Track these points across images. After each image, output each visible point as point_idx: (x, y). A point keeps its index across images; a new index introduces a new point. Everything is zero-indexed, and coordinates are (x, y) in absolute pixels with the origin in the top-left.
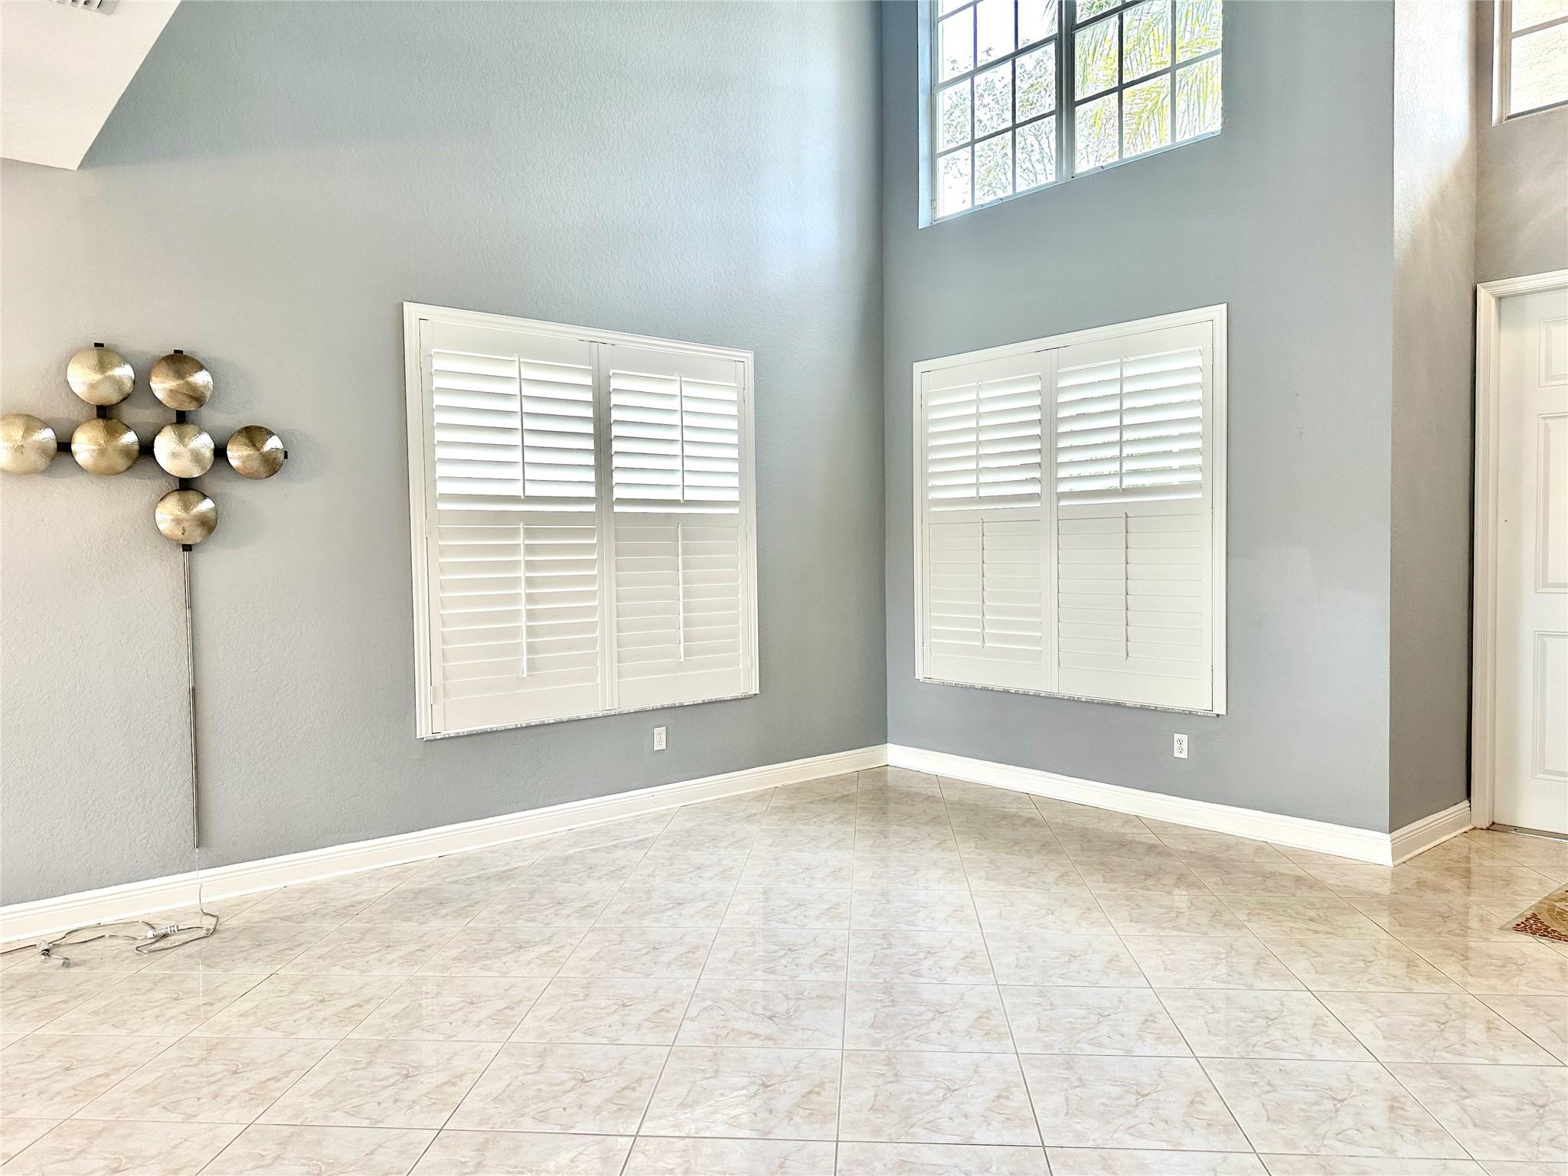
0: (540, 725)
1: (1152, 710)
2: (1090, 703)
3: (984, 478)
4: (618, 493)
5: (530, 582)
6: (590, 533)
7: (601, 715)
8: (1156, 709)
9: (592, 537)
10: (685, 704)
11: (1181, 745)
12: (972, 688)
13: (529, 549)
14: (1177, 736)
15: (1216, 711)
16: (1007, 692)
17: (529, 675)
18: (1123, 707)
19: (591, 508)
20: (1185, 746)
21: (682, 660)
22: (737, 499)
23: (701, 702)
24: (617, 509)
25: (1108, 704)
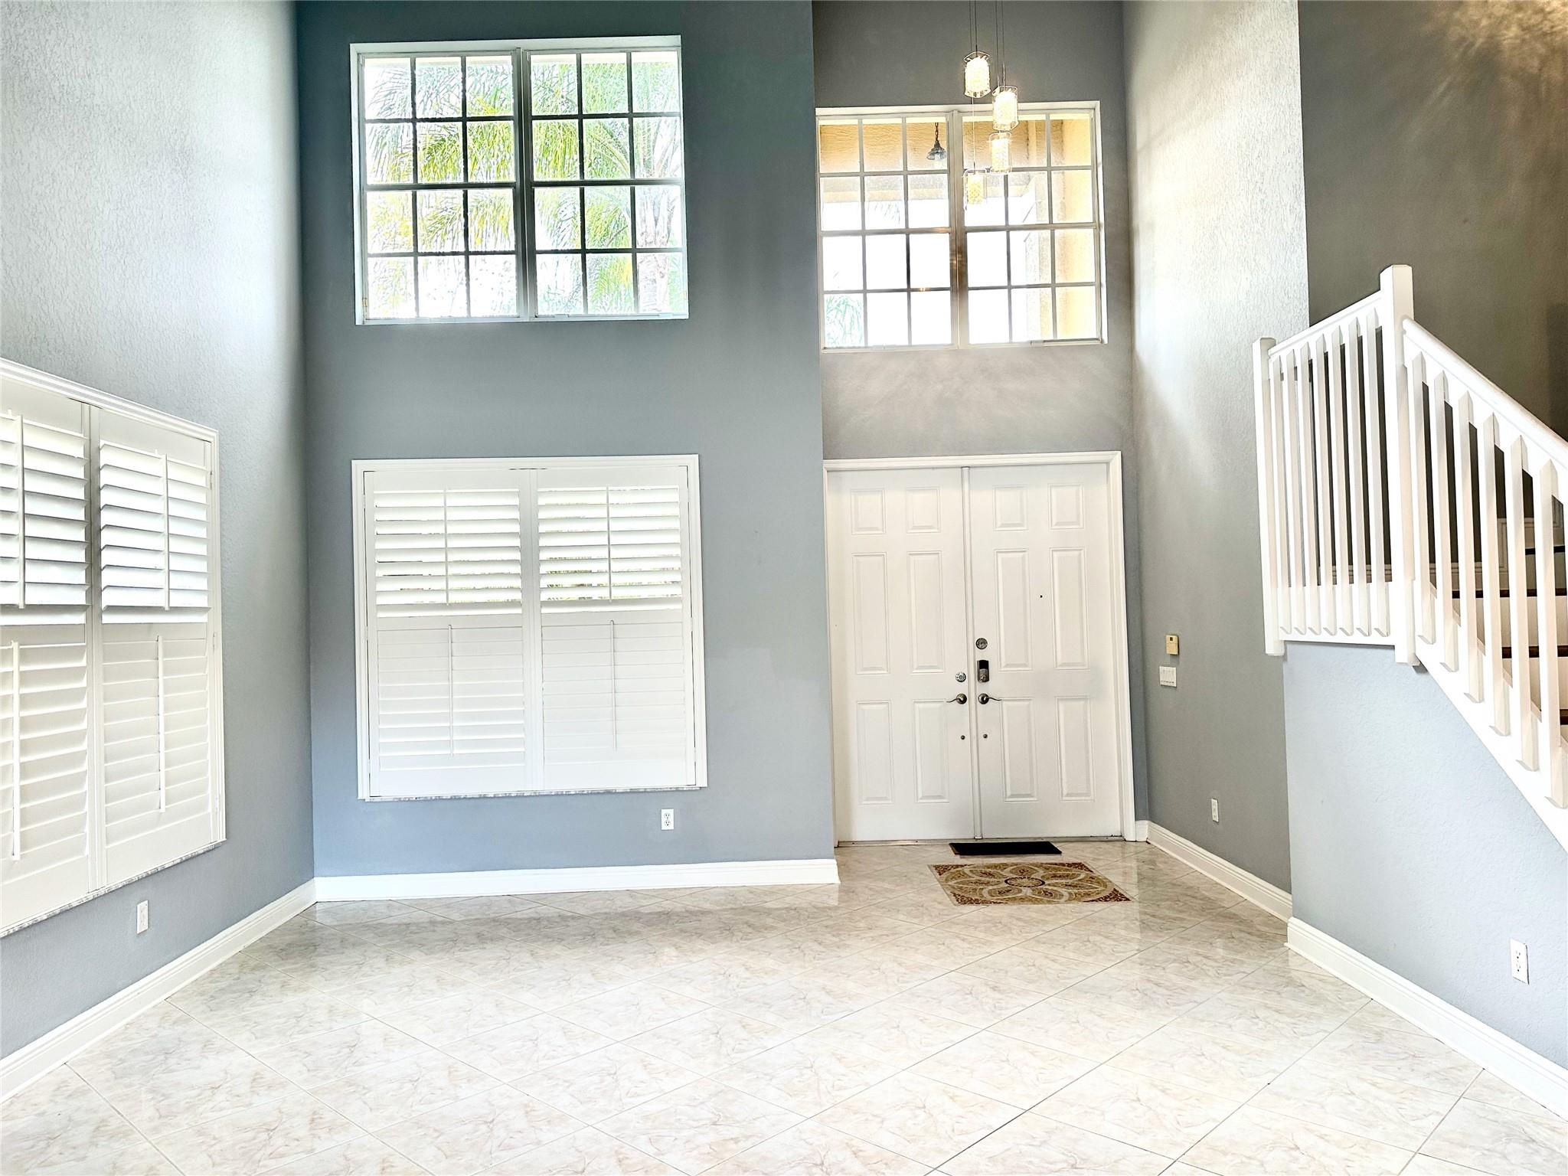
0: (33, 925)
1: (642, 792)
2: (581, 794)
3: (454, 584)
4: (108, 598)
5: (25, 724)
6: (77, 653)
7: (91, 898)
8: (645, 792)
9: (80, 657)
10: (167, 866)
11: (668, 819)
12: (439, 799)
13: (25, 678)
14: (664, 812)
15: (699, 785)
16: (485, 797)
17: (22, 856)
18: (614, 793)
19: (79, 619)
20: (671, 819)
21: (163, 810)
22: (205, 604)
23: (179, 861)
24: (107, 619)
25: (598, 793)
